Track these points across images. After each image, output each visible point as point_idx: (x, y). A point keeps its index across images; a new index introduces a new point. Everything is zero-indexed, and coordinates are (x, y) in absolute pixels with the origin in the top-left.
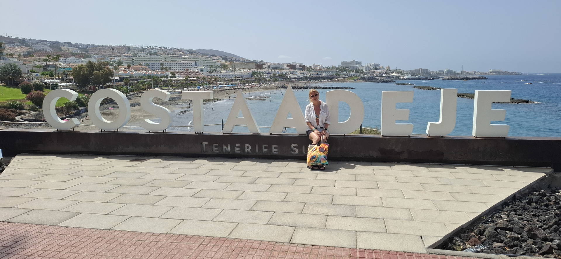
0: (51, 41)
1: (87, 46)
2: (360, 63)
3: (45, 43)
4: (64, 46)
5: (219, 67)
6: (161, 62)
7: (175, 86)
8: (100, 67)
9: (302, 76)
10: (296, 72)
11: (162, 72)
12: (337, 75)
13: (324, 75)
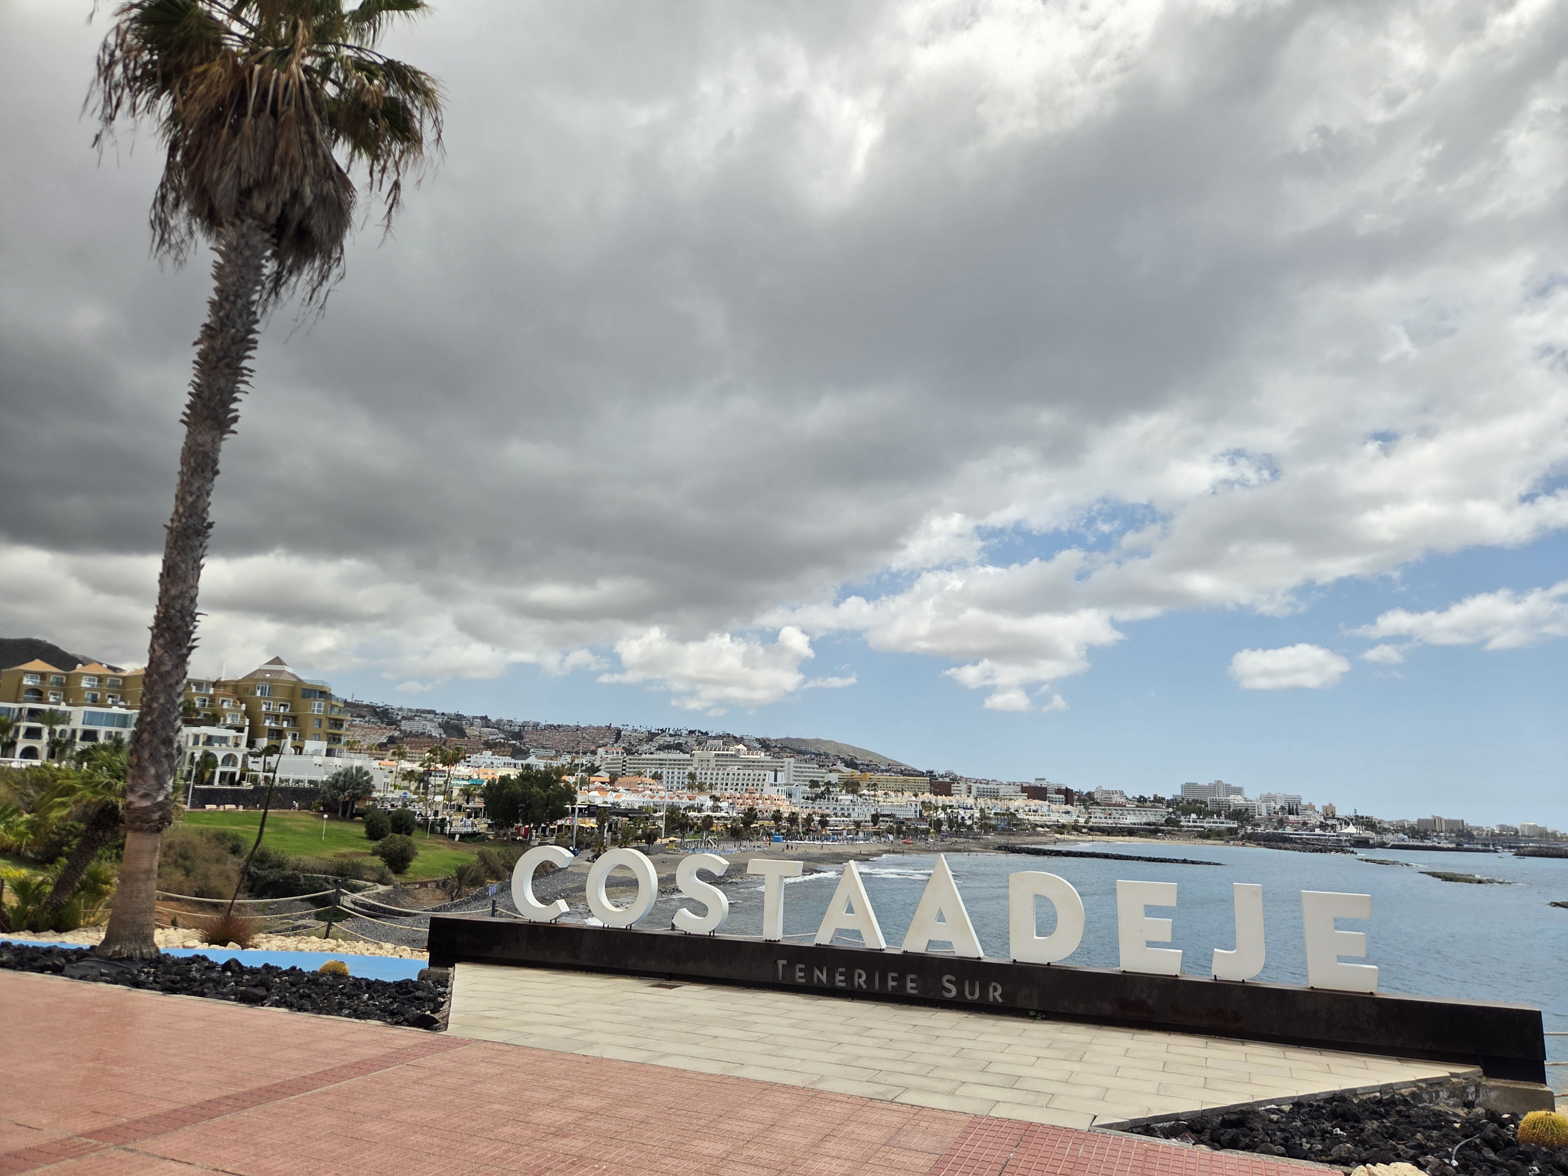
0: (445, 712)
1: (524, 727)
2: (1238, 791)
3: (431, 716)
4: (472, 725)
5: (834, 785)
6: (691, 769)
7: (718, 833)
8: (548, 779)
9: (1064, 820)
10: (1045, 809)
11: (690, 794)
12: (1168, 822)
13: (1130, 820)
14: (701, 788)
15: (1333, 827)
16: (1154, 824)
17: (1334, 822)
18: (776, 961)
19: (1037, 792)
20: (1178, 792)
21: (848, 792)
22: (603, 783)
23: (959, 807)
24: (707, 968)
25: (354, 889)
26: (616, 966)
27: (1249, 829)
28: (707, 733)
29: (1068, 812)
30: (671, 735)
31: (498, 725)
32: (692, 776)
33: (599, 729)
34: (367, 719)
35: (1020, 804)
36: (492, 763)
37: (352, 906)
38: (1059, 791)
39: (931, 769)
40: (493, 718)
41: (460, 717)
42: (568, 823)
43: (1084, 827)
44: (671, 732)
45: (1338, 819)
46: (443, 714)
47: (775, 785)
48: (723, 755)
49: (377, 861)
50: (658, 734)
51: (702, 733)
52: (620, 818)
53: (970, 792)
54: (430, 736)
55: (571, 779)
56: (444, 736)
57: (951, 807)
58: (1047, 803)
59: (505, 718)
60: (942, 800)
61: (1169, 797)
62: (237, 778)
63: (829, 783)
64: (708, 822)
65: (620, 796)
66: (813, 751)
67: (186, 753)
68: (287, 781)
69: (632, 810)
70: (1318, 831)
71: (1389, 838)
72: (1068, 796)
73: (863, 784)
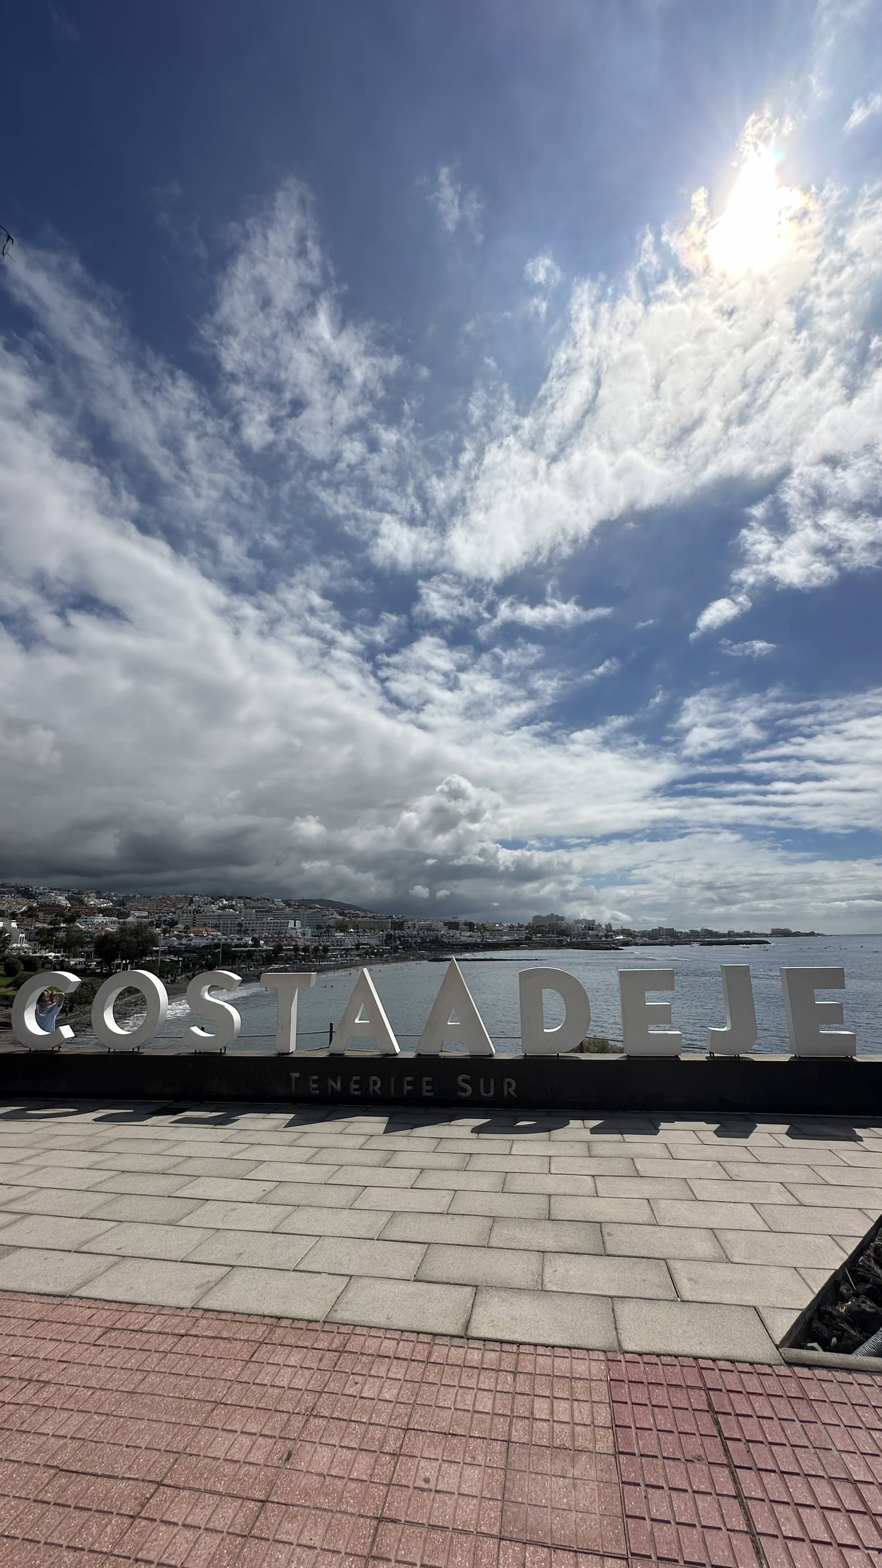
2: (562, 918)
11: (238, 936)
12: (527, 938)
13: (505, 939)
14: (246, 932)
15: (611, 936)
16: (518, 941)
17: (611, 933)
18: (288, 1074)
19: (453, 926)
21: (341, 931)
22: (180, 932)
29: (471, 936)
32: (240, 925)
34: (13, 895)
35: (443, 933)
36: (100, 922)
38: (466, 924)
42: (154, 958)
43: (480, 944)
45: (613, 931)
46: (68, 891)
47: (294, 929)
48: (260, 911)
51: (247, 897)
54: (59, 906)
55: (157, 931)
58: (459, 931)
63: (329, 926)
64: (250, 955)
65: (191, 940)
66: (318, 906)
72: (470, 926)
73: (351, 925)
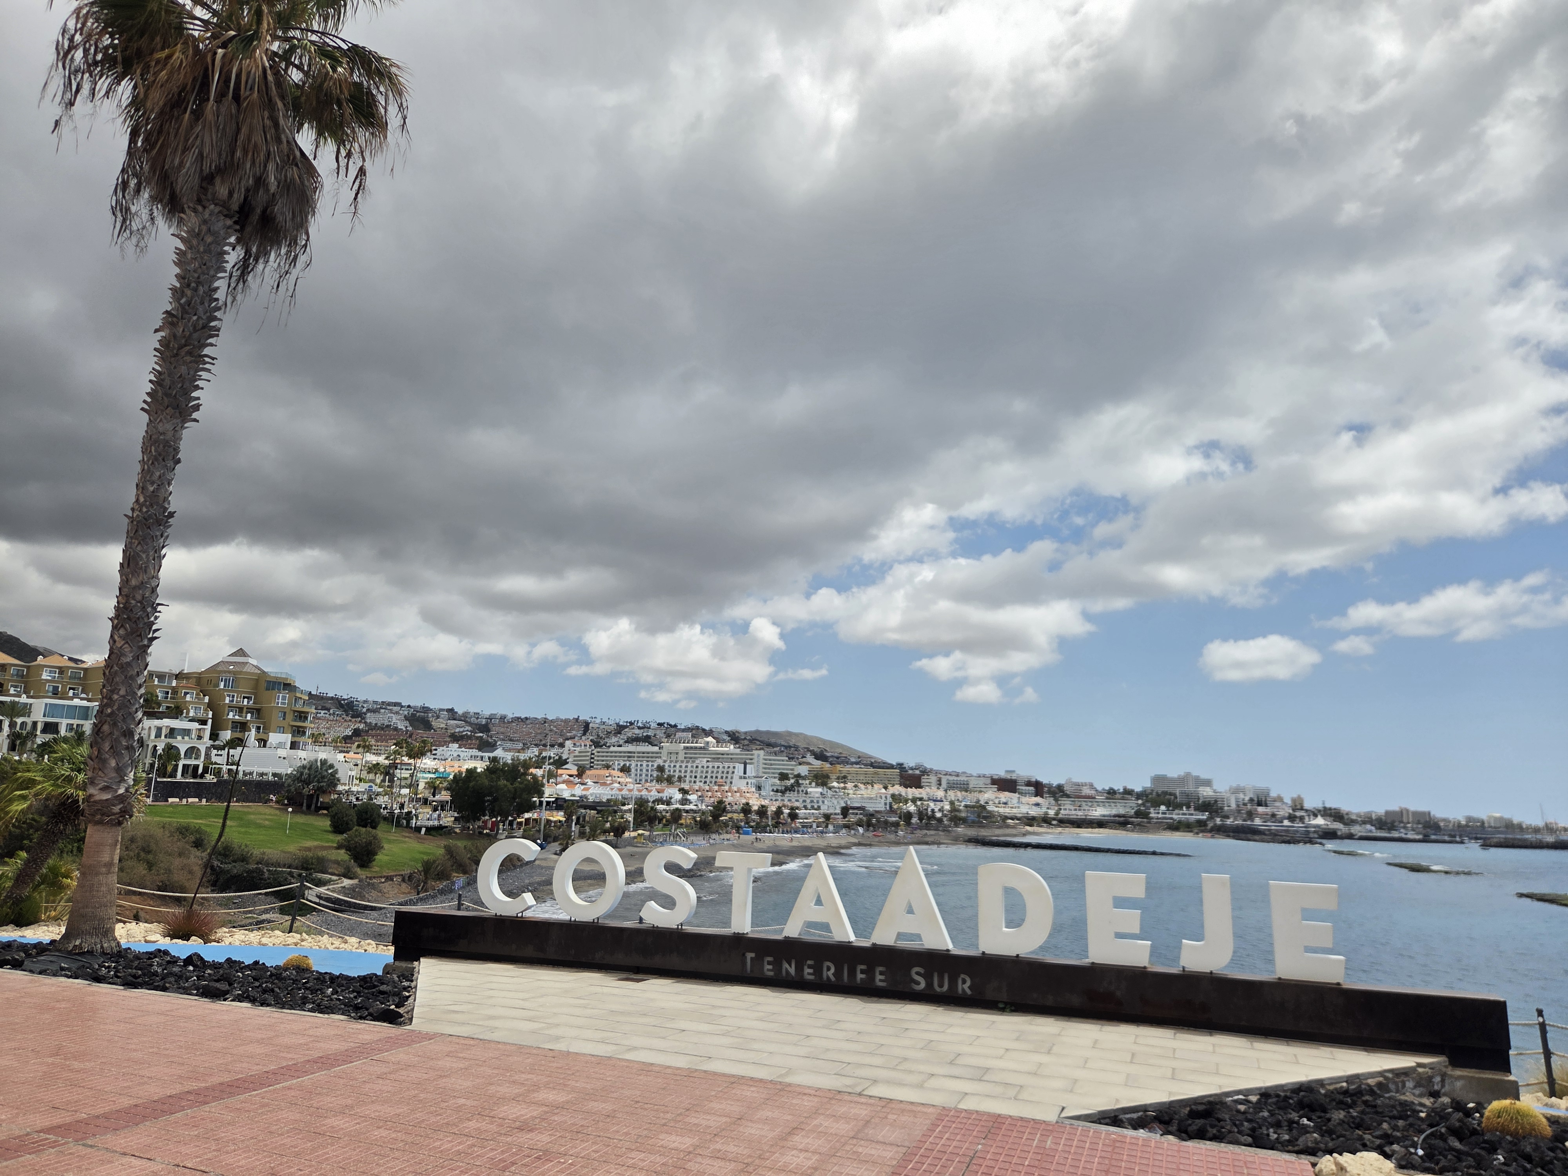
0: (412, 705)
1: (491, 719)
2: (1208, 783)
3: (396, 709)
4: (438, 717)
5: (804, 778)
6: (660, 762)
7: (686, 826)
8: (515, 771)
9: (1034, 812)
10: (1015, 801)
11: (658, 787)
12: (1138, 814)
13: (1099, 812)
14: (669, 781)
15: (1302, 819)
16: (1123, 816)
17: (1302, 813)
18: (744, 955)
19: (1007, 785)
20: (1148, 784)
21: (817, 785)
22: (571, 776)
23: (929, 799)
24: (675, 961)
25: (319, 883)
26: (584, 960)
27: (1218, 821)
28: (675, 726)
29: (1037, 805)
30: (639, 728)
31: (465, 718)
32: (661, 769)
33: (566, 721)
34: (331, 711)
35: (990, 797)
36: (459, 756)
37: (317, 900)
38: (1029, 784)
39: (901, 761)
40: (460, 711)
41: (426, 710)
42: (535, 816)
43: (1054, 819)
44: (640, 724)
45: (1307, 811)
46: (409, 706)
47: (745, 778)
48: (692, 748)
49: (343, 855)
50: (626, 727)
51: (670, 725)
52: (588, 811)
53: (940, 784)
54: (396, 729)
55: (539, 772)
56: (410, 728)
57: (921, 799)
58: (1017, 795)
59: (472, 710)
60: (912, 792)
61: (1138, 789)
62: (200, 771)
63: (798, 776)
64: (676, 816)
65: (588, 789)
66: (783, 743)
67: (148, 745)
68: (251, 774)
69: (600, 803)
70: (1286, 823)
71: (1356, 830)
72: (1038, 788)
73: (833, 776)
